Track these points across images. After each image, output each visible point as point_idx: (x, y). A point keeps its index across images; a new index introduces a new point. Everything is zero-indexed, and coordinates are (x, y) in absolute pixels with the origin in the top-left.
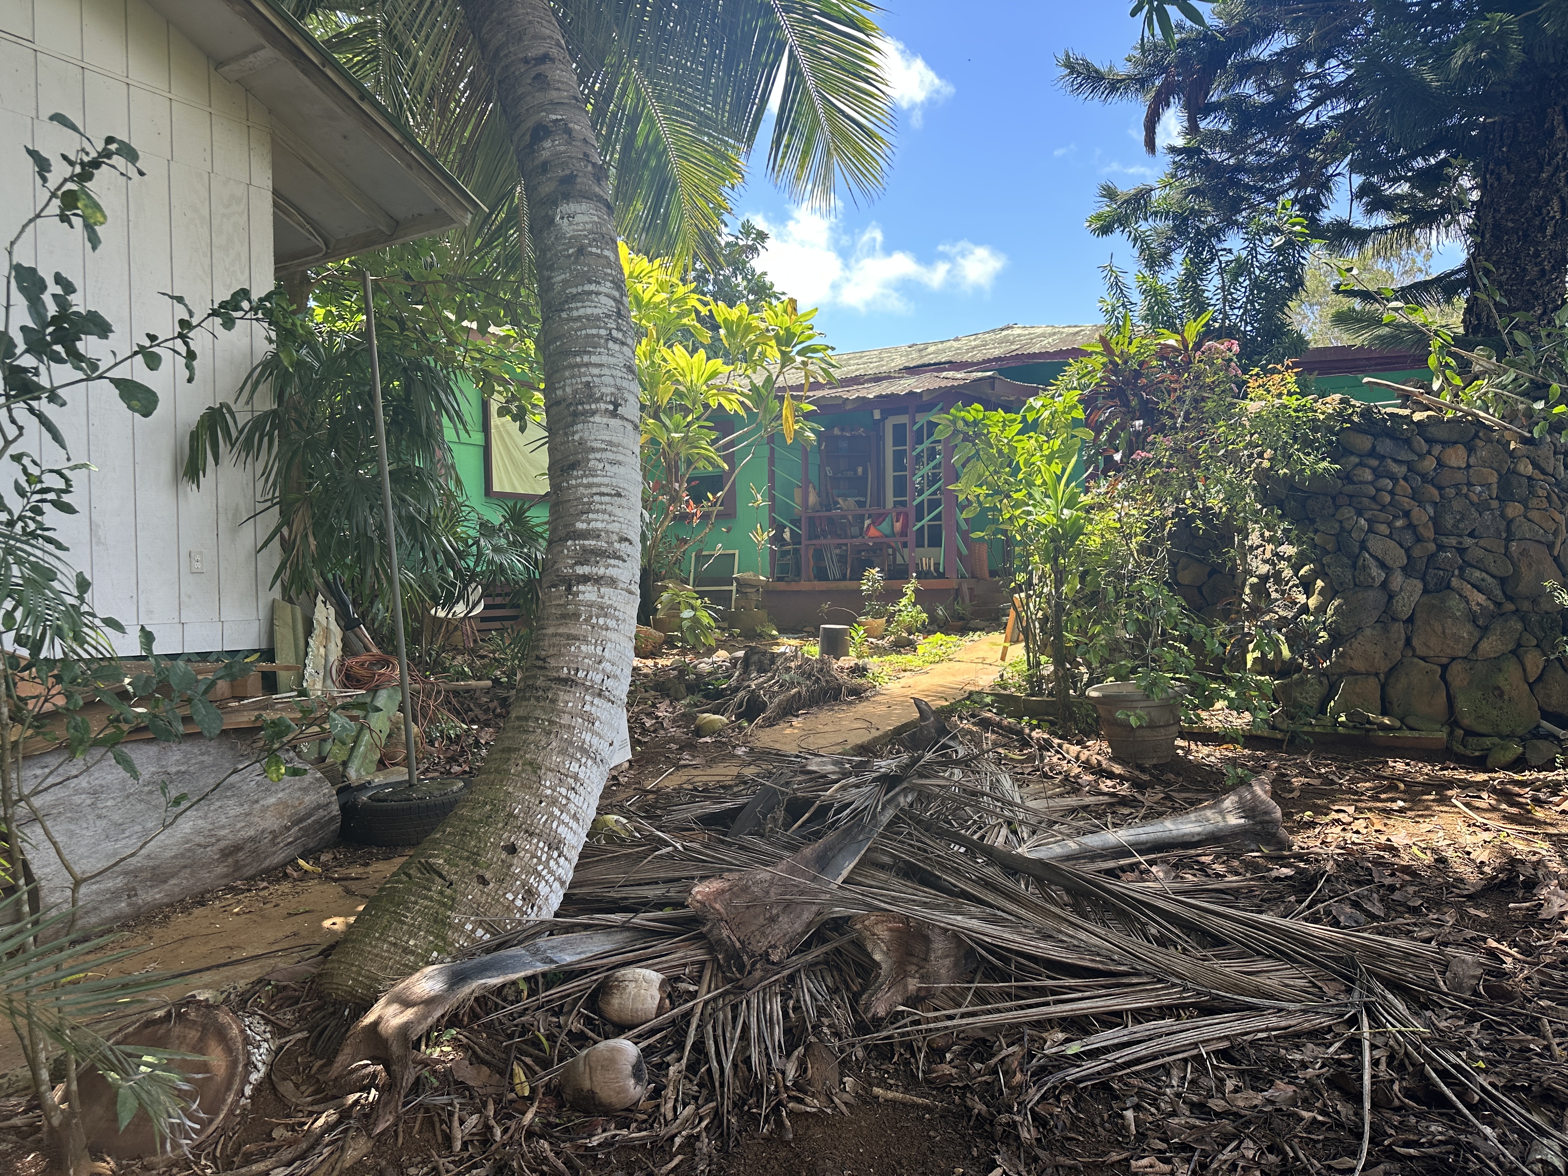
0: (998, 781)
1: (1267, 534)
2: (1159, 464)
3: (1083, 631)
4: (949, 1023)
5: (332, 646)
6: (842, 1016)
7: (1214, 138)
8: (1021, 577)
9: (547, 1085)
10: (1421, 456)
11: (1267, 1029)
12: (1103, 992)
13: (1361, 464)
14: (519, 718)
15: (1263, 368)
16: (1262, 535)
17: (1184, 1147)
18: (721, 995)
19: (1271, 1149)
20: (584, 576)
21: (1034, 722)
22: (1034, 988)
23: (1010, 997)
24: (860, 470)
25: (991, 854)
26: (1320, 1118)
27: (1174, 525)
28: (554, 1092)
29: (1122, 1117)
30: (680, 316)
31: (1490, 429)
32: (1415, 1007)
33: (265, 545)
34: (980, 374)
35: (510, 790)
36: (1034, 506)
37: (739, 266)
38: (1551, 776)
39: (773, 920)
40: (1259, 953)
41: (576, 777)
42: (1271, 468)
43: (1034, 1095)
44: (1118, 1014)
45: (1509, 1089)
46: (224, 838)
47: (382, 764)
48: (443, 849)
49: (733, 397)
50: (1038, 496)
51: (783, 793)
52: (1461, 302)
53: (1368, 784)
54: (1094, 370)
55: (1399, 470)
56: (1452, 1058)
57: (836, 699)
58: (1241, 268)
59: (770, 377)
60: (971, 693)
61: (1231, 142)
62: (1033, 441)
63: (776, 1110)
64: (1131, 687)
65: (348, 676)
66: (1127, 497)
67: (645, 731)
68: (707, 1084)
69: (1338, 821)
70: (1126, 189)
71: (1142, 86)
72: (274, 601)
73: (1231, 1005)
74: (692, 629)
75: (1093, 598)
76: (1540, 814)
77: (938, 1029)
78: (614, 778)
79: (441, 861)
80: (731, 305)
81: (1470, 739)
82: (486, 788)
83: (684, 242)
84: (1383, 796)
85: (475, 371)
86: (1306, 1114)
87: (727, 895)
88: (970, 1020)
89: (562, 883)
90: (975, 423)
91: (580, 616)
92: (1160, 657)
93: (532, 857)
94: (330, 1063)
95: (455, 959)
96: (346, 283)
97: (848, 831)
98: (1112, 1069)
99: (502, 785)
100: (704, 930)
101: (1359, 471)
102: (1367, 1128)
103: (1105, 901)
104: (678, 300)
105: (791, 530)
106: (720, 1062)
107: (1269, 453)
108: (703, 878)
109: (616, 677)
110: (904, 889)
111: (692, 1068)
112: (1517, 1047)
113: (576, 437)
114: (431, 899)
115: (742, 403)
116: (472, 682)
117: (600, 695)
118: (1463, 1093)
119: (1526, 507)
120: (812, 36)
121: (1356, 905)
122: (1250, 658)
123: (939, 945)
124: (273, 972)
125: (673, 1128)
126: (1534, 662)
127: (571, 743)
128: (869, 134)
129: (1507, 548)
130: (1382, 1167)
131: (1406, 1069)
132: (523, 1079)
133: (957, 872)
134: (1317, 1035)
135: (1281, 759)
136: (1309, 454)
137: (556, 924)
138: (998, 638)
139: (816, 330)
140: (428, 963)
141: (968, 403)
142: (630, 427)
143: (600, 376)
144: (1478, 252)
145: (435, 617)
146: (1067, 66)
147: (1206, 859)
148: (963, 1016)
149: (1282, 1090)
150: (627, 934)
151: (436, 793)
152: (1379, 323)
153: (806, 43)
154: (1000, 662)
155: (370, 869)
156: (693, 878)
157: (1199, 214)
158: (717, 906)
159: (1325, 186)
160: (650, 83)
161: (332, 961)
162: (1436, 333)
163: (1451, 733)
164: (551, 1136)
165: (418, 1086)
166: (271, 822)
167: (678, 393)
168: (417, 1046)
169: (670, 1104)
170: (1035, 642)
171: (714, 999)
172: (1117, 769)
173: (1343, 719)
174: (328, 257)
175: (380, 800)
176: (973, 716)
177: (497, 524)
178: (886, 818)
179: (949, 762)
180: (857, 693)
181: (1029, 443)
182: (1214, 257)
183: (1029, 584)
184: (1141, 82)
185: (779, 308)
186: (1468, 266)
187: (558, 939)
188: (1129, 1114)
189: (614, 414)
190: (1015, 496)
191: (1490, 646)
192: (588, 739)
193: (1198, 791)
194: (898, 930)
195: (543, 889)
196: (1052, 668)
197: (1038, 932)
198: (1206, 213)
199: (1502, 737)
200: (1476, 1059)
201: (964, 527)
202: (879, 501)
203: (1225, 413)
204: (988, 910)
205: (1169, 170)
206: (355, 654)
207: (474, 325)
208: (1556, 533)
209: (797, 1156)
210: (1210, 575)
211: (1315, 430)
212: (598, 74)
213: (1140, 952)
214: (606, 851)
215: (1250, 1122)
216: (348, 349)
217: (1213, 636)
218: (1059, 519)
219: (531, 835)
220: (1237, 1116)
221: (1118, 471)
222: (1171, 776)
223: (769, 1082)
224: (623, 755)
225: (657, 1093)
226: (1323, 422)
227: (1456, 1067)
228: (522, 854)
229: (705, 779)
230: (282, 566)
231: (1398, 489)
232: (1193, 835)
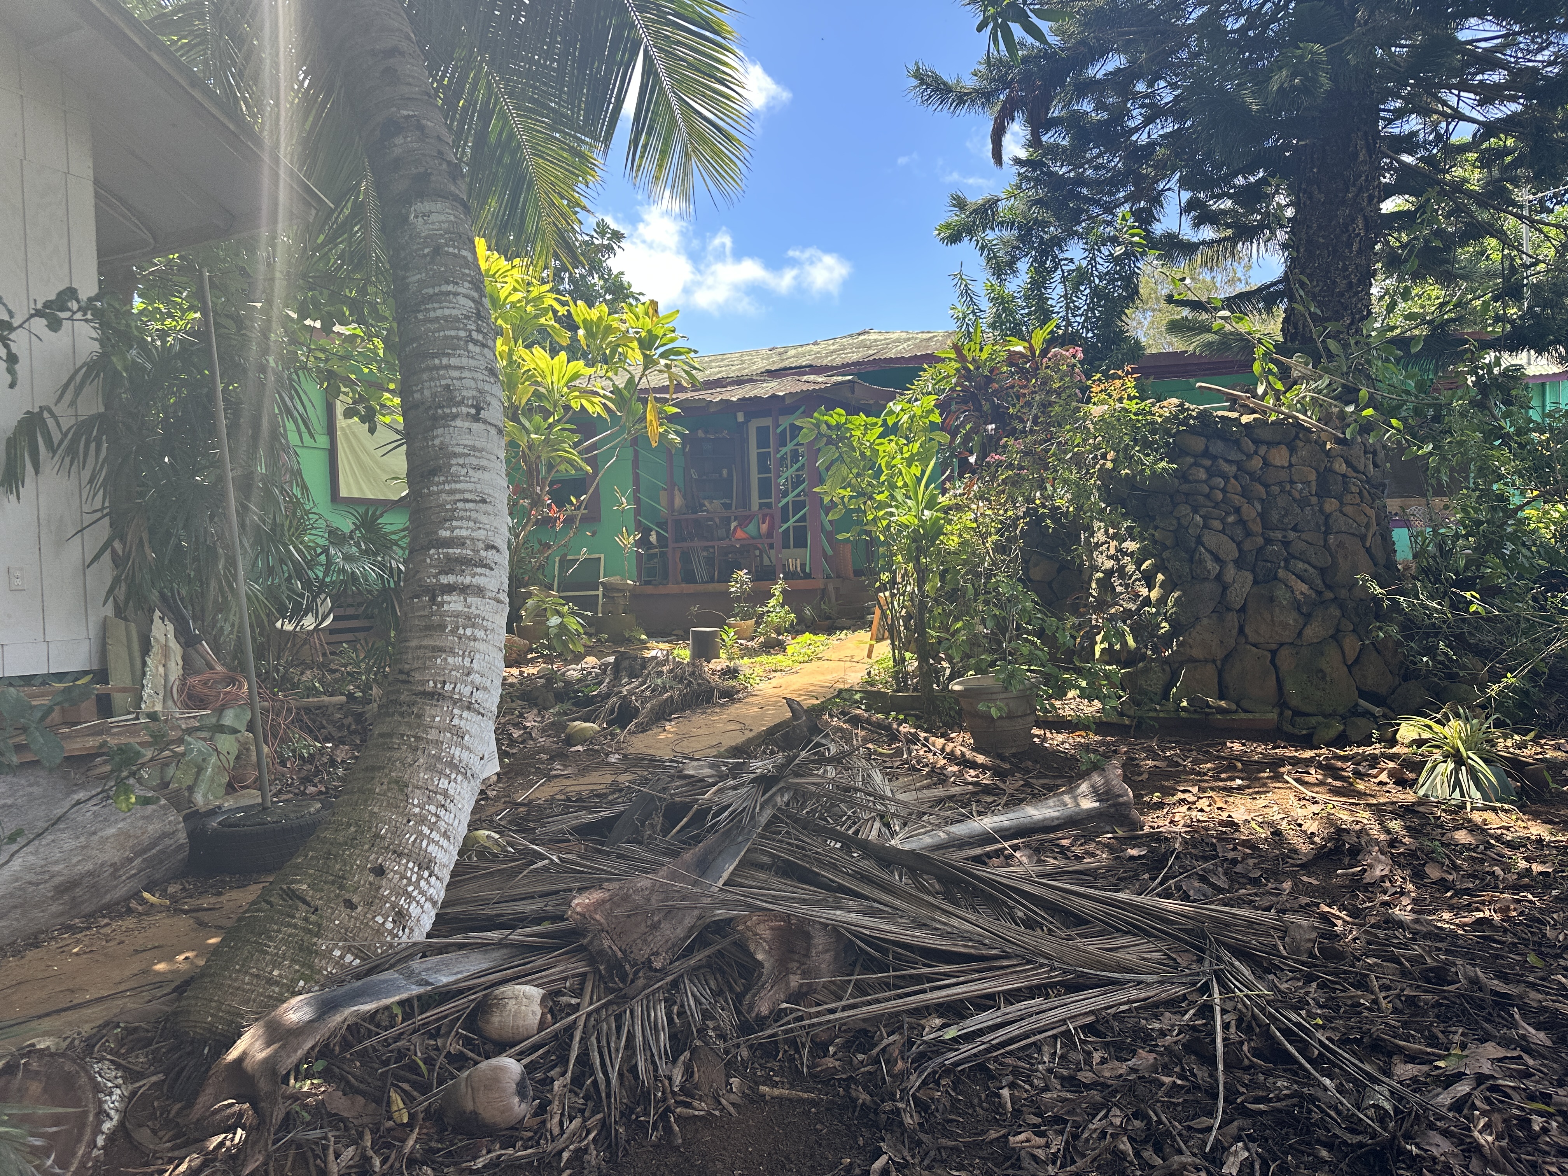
0: (869, 776)
1: (1111, 531)
2: (1010, 466)
3: (945, 628)
4: (831, 1017)
5: (172, 665)
6: (726, 1018)
7: (1054, 151)
8: (885, 577)
9: (427, 1110)
10: (1249, 457)
11: (1128, 1002)
12: (976, 976)
13: (1196, 464)
14: (382, 735)
15: (1105, 374)
16: (1106, 532)
17: (1058, 1120)
18: (605, 1006)
19: (1136, 1115)
20: (449, 585)
21: (901, 717)
22: (911, 976)
23: (888, 987)
24: (725, 472)
25: (866, 847)
26: (1179, 1082)
27: (1026, 524)
28: (435, 1116)
29: (999, 1096)
30: (537, 317)
31: (1308, 430)
32: (1259, 972)
33: (96, 558)
34: (840, 378)
35: (376, 810)
36: (897, 507)
37: (596, 267)
38: (1369, 750)
39: (655, 927)
40: (1118, 930)
41: (445, 794)
42: (1114, 469)
43: (915, 1081)
44: (991, 997)
45: (1344, 1042)
46: (58, 873)
47: (230, 788)
48: (305, 874)
49: (596, 400)
50: (900, 498)
51: (660, 799)
52: (1280, 311)
53: (1209, 765)
54: (948, 376)
55: (1231, 470)
56: (1294, 1017)
57: (708, 702)
58: (1082, 277)
59: (631, 379)
60: (840, 691)
61: (1071, 156)
62: (893, 444)
63: (664, 1117)
64: (990, 680)
65: (190, 696)
66: (982, 498)
67: (512, 742)
68: (594, 1098)
69: (1184, 800)
70: (975, 199)
71: (988, 100)
72: (105, 618)
73: (1093, 981)
74: (558, 636)
75: (953, 595)
76: (1360, 786)
77: (820, 1024)
78: (482, 792)
79: (305, 887)
80: (591, 305)
81: (1298, 719)
82: (349, 809)
83: (543, 240)
84: (1223, 776)
85: (319, 370)
86: (1167, 1080)
87: (608, 906)
88: (852, 1012)
89: (434, 903)
90: (838, 426)
91: (445, 627)
92: (1016, 650)
93: (402, 878)
94: (190, 1105)
95: (323, 987)
96: (175, 279)
97: (727, 833)
98: (988, 1051)
99: (366, 806)
100: (585, 941)
101: (1194, 470)
102: (1221, 1088)
103: (975, 887)
104: (535, 299)
105: (658, 533)
106: (605, 1073)
107: (1111, 455)
108: (581, 890)
109: (485, 689)
110: (784, 887)
111: (578, 1081)
112: (1349, 1002)
113: (437, 442)
114: (295, 926)
115: (604, 405)
116: (326, 699)
117: (469, 708)
118: (1304, 1048)
119: (1341, 503)
120: (667, 37)
121: (1203, 879)
122: (1098, 649)
123: (820, 940)
124: (121, 1013)
125: (560, 1143)
126: (1352, 645)
127: (439, 758)
128: (728, 137)
129: (1325, 541)
130: (1236, 1123)
131: (1253, 1030)
132: (401, 1105)
133: (834, 867)
134: (1173, 1004)
135: (1130, 744)
136: (1148, 455)
137: (430, 945)
138: (864, 636)
139: (678, 333)
140: (295, 994)
141: (830, 408)
142: (493, 431)
143: (461, 379)
144: (1293, 264)
145: (281, 631)
146: (915, 77)
147: (1065, 842)
148: (844, 1009)
149: (1144, 1059)
150: (504, 951)
151: (292, 816)
152: (1209, 330)
153: (662, 43)
154: (867, 660)
155: (223, 899)
156: (570, 890)
157: (1044, 224)
158: (598, 917)
159: (1156, 200)
160: (502, 79)
161: (188, 997)
162: (1260, 341)
163: (1281, 714)
164: (433, 1162)
165: (288, 1122)
166: (111, 854)
167: (537, 395)
168: (285, 1080)
169: (556, 1119)
170: (900, 639)
171: (597, 1010)
172: (981, 759)
173: (1185, 704)
174: (156, 252)
175: (231, 826)
176: (844, 713)
177: (347, 531)
178: (764, 818)
179: (823, 761)
180: (730, 695)
181: (890, 446)
182: (1057, 266)
183: (893, 582)
184: (986, 96)
185: (640, 310)
186: (1285, 278)
187: (432, 960)
188: (1005, 1092)
189: (476, 418)
190: (878, 497)
191: (1314, 631)
192: (457, 754)
193: (1055, 777)
194: (779, 928)
195: (414, 910)
196: (916, 664)
197: (913, 922)
198: (1048, 224)
199: (1325, 716)
200: (1314, 1016)
201: (829, 528)
202: (745, 502)
203: (1071, 417)
204: (865, 903)
205: (1015, 180)
206: (197, 673)
207: (318, 324)
208: (1367, 526)
209: (687, 1160)
210: (1059, 571)
211: (1153, 432)
212: (447, 68)
213: (1009, 935)
214: (479, 868)
215: (1116, 1091)
216: (184, 349)
217: (1064, 630)
218: (920, 519)
219: (400, 855)
220: (1105, 1086)
221: (973, 473)
222: (1029, 764)
223: (656, 1089)
224: (493, 768)
225: (542, 1110)
226: (1161, 424)
227: (1298, 1025)
228: (391, 875)
229: (577, 788)
230: (116, 581)
231: (1229, 488)
232: (1052, 819)
